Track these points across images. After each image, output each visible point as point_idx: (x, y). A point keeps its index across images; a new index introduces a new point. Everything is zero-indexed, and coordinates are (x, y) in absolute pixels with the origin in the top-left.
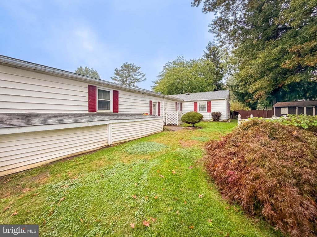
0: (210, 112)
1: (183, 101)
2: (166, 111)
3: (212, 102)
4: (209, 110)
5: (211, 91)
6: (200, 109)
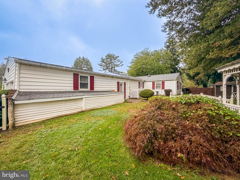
0: (164, 89)
1: (145, 81)
2: (131, 89)
3: (165, 82)
4: (163, 88)
6: (157, 87)
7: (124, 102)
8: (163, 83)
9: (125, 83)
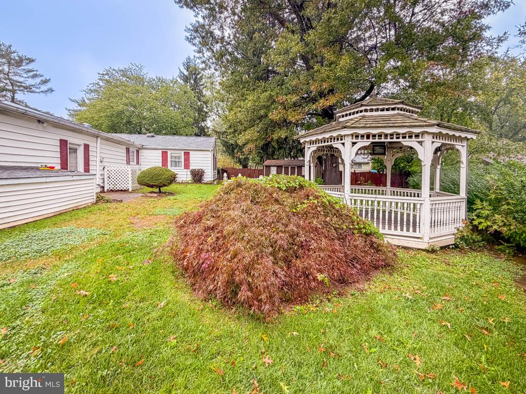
1: (142, 148)
3: (191, 153)
4: (187, 166)
5: (191, 135)
6: (173, 162)
7: (97, 202)
8: (187, 154)
9: (87, 147)
